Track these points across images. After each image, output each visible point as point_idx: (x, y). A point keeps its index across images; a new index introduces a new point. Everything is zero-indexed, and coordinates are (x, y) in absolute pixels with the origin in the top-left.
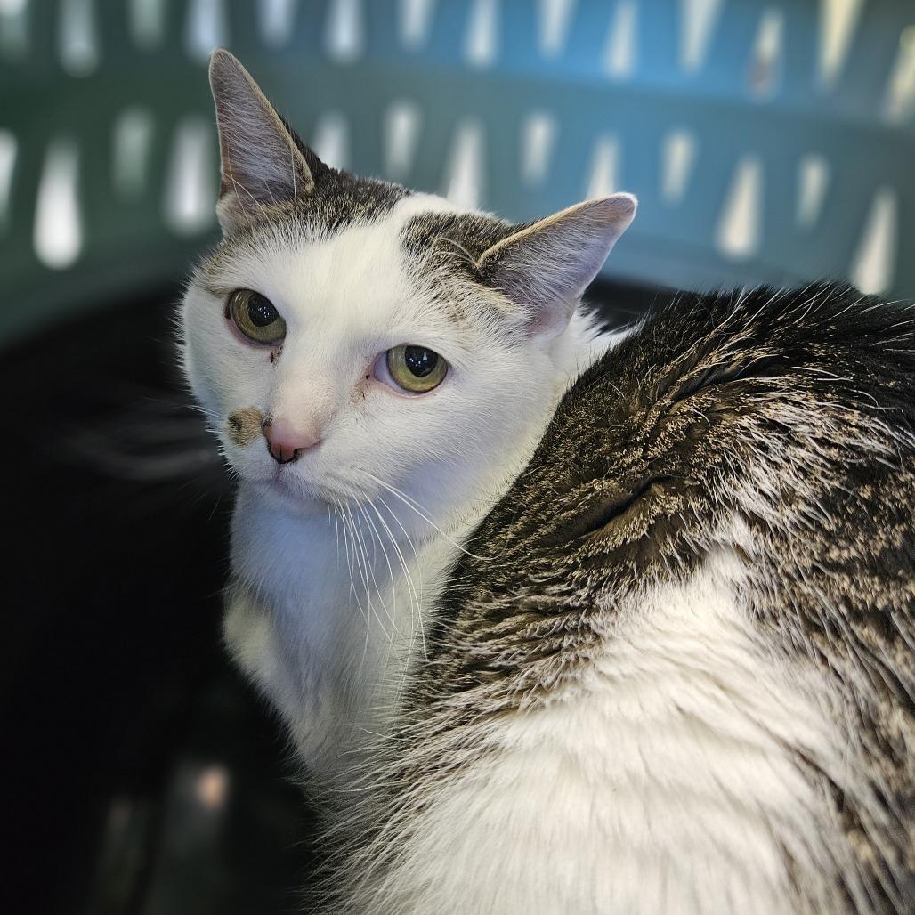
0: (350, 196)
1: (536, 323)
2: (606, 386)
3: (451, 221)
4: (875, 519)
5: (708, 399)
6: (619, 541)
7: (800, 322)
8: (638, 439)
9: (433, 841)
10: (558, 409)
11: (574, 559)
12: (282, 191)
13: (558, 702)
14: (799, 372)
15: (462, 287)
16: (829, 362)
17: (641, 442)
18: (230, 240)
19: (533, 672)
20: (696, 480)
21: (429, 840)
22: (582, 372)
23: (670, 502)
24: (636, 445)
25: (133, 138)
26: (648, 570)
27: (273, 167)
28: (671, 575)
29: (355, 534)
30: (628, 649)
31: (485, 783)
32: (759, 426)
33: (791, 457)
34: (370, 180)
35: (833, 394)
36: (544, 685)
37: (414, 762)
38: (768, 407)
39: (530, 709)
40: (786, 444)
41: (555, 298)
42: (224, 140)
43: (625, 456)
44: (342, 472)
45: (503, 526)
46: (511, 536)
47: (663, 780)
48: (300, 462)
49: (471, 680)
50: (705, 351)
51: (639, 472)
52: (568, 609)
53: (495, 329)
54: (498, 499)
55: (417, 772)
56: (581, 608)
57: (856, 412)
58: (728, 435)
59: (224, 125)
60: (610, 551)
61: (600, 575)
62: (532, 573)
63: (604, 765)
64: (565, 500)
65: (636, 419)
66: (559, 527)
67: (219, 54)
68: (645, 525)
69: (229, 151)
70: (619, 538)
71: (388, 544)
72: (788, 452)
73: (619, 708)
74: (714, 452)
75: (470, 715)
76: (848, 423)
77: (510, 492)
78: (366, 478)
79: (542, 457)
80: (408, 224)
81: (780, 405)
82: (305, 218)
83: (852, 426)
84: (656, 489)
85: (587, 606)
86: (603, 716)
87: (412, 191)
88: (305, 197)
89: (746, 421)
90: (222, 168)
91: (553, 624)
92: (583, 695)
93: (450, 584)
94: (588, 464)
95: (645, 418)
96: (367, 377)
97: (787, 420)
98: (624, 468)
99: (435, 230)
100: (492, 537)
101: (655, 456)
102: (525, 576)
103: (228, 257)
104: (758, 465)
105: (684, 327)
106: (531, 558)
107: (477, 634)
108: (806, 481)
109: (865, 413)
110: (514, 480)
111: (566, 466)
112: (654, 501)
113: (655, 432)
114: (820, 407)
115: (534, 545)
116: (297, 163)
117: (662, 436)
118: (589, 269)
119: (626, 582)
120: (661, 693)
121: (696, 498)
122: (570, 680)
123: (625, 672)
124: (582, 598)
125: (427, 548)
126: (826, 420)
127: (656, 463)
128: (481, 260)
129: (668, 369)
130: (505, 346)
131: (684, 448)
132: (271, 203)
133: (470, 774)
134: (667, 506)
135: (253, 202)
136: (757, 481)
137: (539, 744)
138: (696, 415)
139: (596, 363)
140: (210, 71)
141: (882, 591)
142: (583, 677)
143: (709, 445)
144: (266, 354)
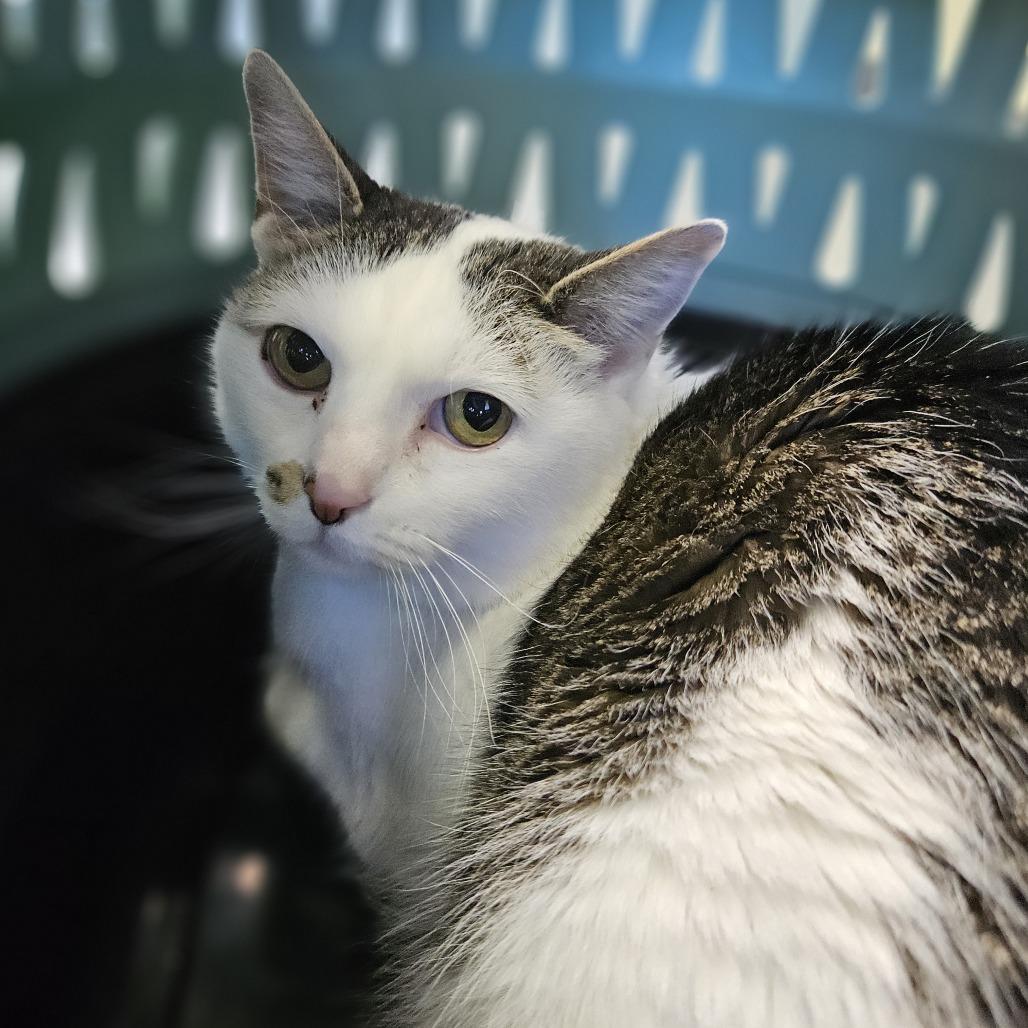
0: (403, 219)
1: (612, 364)
2: (692, 430)
3: (518, 248)
4: (1006, 584)
5: (810, 446)
6: (707, 602)
7: (913, 360)
8: (731, 491)
9: (508, 945)
10: (637, 458)
11: (657, 624)
12: (327, 214)
13: (646, 792)
14: (912, 416)
15: (530, 325)
16: (946, 406)
17: (734, 495)
18: (266, 269)
19: (616, 760)
20: (794, 534)
21: (504, 944)
22: (663, 416)
23: (764, 557)
24: (727, 497)
25: (157, 150)
26: (737, 634)
27: (316, 185)
28: (762, 639)
29: (409, 602)
30: (721, 734)
31: (567, 881)
32: (869, 475)
33: (909, 512)
34: (426, 200)
35: (952, 442)
36: (630, 774)
37: (486, 857)
38: (879, 455)
39: (615, 799)
40: (902, 497)
41: (633, 336)
42: (261, 154)
43: (716, 510)
44: (394, 533)
45: (576, 589)
46: (587, 600)
47: (766, 878)
48: (347, 523)
49: (548, 767)
50: (805, 393)
51: (730, 527)
52: (652, 687)
53: (565, 372)
54: (570, 560)
55: (489, 868)
56: (666, 684)
57: (980, 463)
58: (831, 485)
59: (259, 136)
60: (697, 613)
61: (685, 641)
62: (611, 643)
63: (700, 863)
64: (648, 559)
65: (729, 468)
66: (641, 589)
67: (254, 55)
68: (736, 585)
69: (265, 166)
70: (706, 599)
71: (445, 612)
72: (905, 505)
73: (713, 799)
74: (816, 504)
75: (547, 806)
76: (972, 476)
77: (584, 551)
78: (421, 540)
79: (620, 512)
80: (468, 253)
81: (893, 452)
82: (353, 245)
83: (977, 479)
84: (750, 544)
85: (672, 681)
86: (696, 809)
87: (473, 214)
88: (353, 220)
89: (852, 470)
90: (257, 184)
91: (637, 705)
92: (673, 784)
93: (517, 655)
94: (674, 519)
95: (738, 468)
96: (422, 427)
97: (902, 469)
98: (714, 523)
99: (499, 259)
100: (565, 601)
101: (751, 510)
102: (604, 646)
103: (264, 289)
104: (869, 518)
105: (780, 364)
106: (610, 624)
107: (555, 718)
108: (928, 540)
109: (989, 465)
110: (588, 538)
111: (648, 521)
112: (746, 558)
113: (750, 484)
114: (939, 456)
115: (613, 610)
116: (343, 182)
117: (757, 487)
118: (672, 303)
119: (713, 647)
120: (760, 781)
121: (793, 552)
122: (659, 768)
123: (719, 758)
124: (666, 672)
125: (490, 616)
126: (946, 471)
127: (751, 516)
128: (551, 294)
129: (764, 412)
130: (576, 391)
131: (782, 501)
132: (313, 226)
133: (549, 872)
134: (761, 562)
135: (292, 226)
136: (869, 536)
137: (626, 838)
138: (796, 464)
139: (679, 407)
140: (243, 75)
141: (1016, 665)
142: (672, 764)
143: (811, 496)
144: (308, 400)
